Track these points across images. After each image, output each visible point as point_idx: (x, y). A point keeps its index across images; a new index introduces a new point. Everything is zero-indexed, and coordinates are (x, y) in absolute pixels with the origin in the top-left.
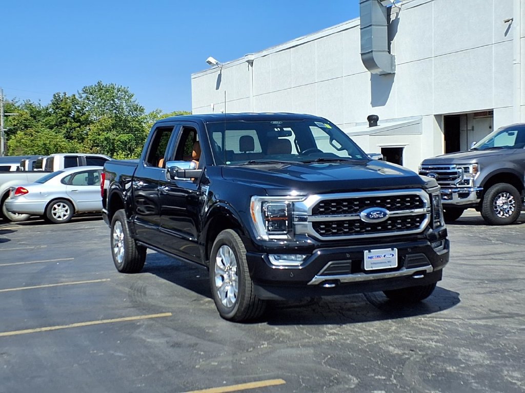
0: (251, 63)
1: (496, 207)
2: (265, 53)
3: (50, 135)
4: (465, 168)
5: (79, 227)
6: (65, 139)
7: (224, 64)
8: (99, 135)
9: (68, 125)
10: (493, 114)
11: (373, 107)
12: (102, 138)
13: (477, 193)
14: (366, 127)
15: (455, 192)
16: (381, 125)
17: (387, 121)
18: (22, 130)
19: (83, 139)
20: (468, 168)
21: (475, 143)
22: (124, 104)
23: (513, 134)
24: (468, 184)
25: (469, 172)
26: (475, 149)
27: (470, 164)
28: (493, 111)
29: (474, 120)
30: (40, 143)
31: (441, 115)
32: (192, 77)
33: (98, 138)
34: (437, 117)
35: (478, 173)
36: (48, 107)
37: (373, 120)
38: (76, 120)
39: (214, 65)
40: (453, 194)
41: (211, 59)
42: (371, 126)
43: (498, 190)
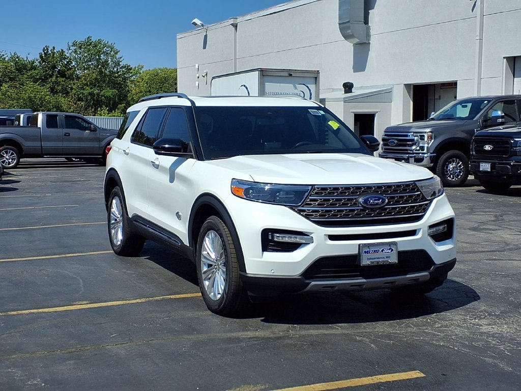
0: (235, 26)
1: (447, 172)
2: (248, 17)
3: (35, 89)
4: (421, 136)
5: (76, 179)
6: (49, 93)
7: (209, 26)
8: (84, 89)
9: (54, 79)
10: (457, 85)
11: (354, 72)
12: (86, 92)
13: (430, 158)
14: (341, 94)
15: (412, 157)
16: (356, 92)
17: (361, 88)
18: (7, 82)
19: (67, 93)
20: (424, 136)
21: (433, 113)
22: (110, 59)
23: (466, 106)
24: (424, 150)
25: (424, 139)
26: (433, 119)
27: (426, 132)
28: (457, 83)
29: (441, 90)
30: (26, 97)
31: (411, 84)
32: (178, 37)
33: (83, 93)
34: (407, 86)
35: (433, 141)
36: (34, 61)
37: (348, 87)
38: (62, 74)
39: (199, 26)
40: (410, 159)
41: (196, 21)
42: (346, 92)
43: (449, 156)
